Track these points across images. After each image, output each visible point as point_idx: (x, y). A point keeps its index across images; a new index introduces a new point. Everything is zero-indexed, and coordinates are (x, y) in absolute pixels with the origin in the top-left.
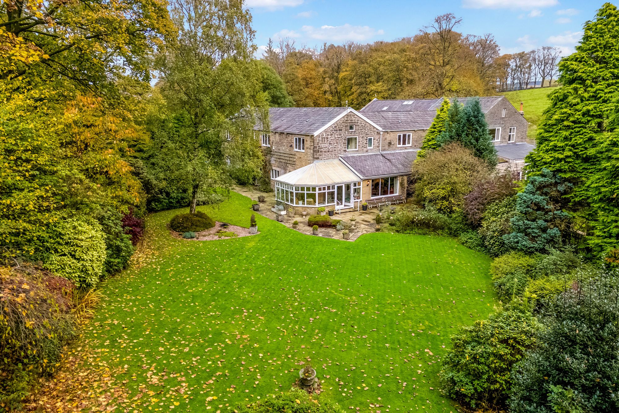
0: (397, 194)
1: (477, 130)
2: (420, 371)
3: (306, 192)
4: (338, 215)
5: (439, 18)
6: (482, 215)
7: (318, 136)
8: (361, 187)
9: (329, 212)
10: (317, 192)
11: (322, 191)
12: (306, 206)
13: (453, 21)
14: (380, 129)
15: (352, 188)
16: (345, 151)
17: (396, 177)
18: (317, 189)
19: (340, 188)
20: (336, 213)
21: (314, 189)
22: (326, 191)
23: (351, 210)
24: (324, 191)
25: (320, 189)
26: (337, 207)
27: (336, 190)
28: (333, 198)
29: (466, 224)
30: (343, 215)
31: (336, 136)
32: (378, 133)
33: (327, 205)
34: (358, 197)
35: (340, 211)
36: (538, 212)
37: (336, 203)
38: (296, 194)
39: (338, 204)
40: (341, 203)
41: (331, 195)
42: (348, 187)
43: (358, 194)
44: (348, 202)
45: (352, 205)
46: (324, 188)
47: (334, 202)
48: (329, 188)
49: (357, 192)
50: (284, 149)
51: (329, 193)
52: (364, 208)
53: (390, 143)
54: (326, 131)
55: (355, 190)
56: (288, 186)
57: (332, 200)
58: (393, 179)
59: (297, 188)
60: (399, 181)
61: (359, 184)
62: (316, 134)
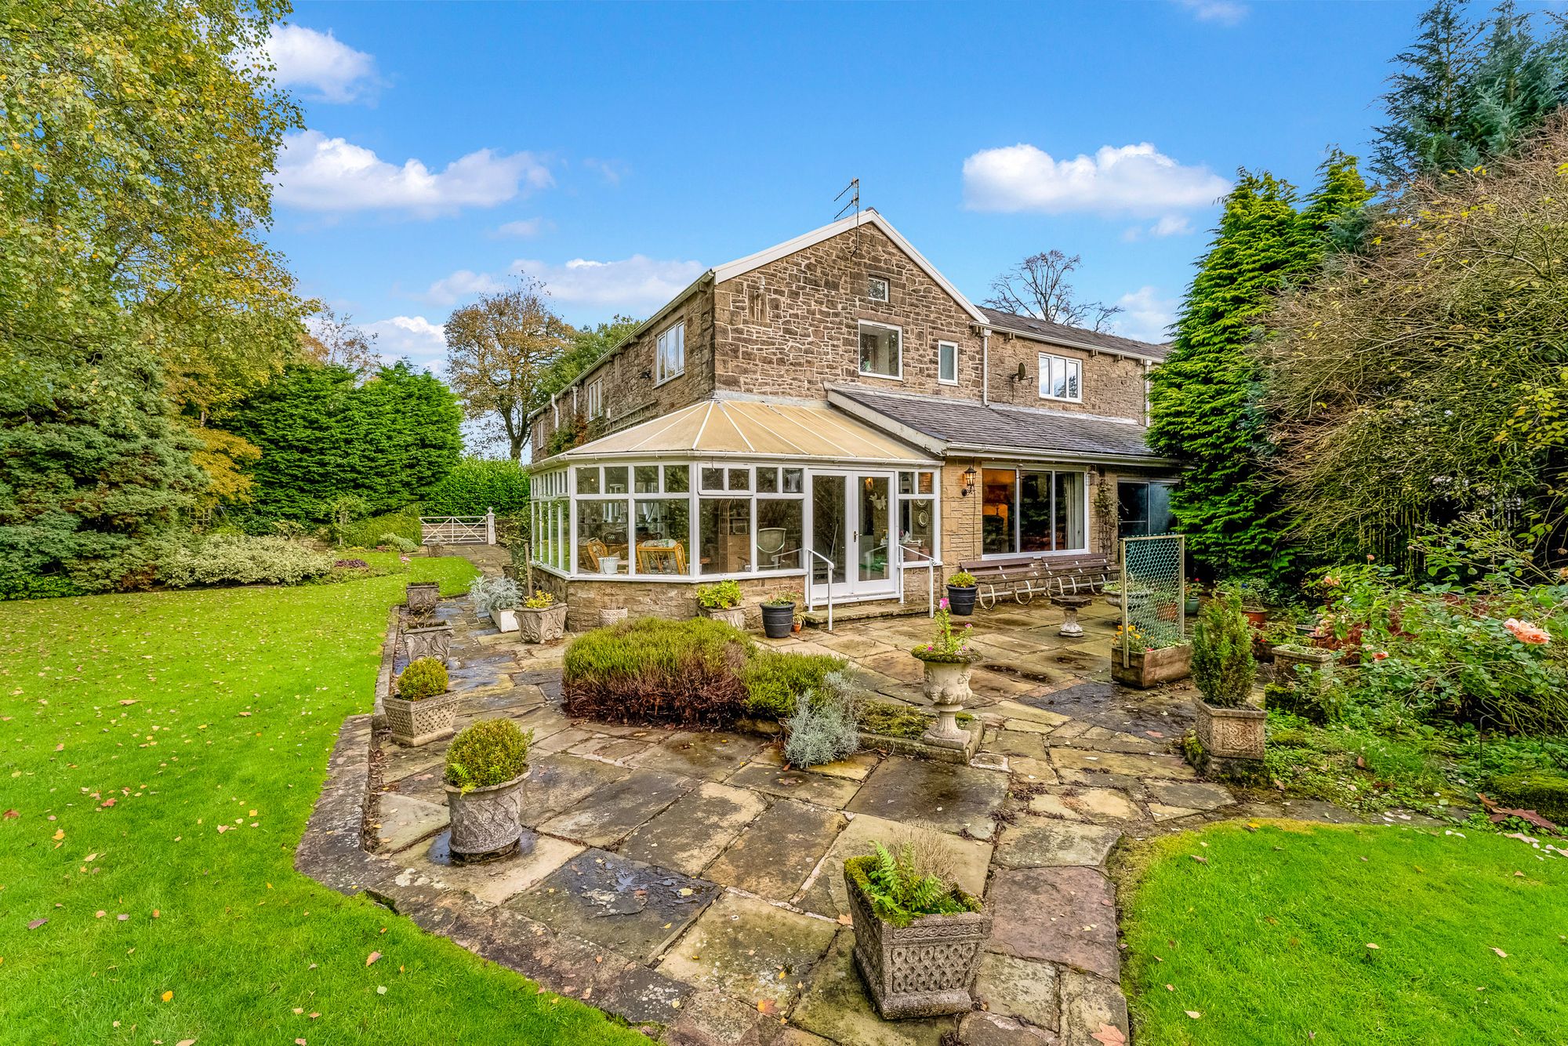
0: (1086, 551)
3: (632, 496)
4: (819, 634)
8: (936, 496)
9: (767, 611)
10: (696, 493)
11: (726, 493)
12: (632, 576)
14: (982, 319)
15: (895, 497)
16: (852, 374)
17: (1073, 473)
18: (696, 471)
19: (829, 492)
20: (810, 624)
21: (677, 480)
22: (752, 494)
23: (894, 609)
24: (739, 494)
25: (712, 479)
26: (816, 594)
27: (807, 497)
28: (791, 535)
30: (848, 636)
31: (814, 306)
32: (976, 332)
33: (755, 573)
34: (927, 550)
35: (831, 614)
37: (807, 567)
39: (820, 577)
40: (840, 575)
41: (778, 516)
42: (874, 490)
43: (924, 531)
44: (875, 569)
45: (890, 586)
46: (739, 479)
47: (796, 561)
48: (766, 481)
49: (915, 520)
50: (631, 400)
51: (770, 511)
52: (960, 599)
53: (1015, 378)
54: (767, 270)
55: (908, 511)
56: (556, 472)
57: (788, 553)
58: (1062, 483)
59: (589, 479)
60: (1088, 495)
61: (926, 483)
62: (724, 276)
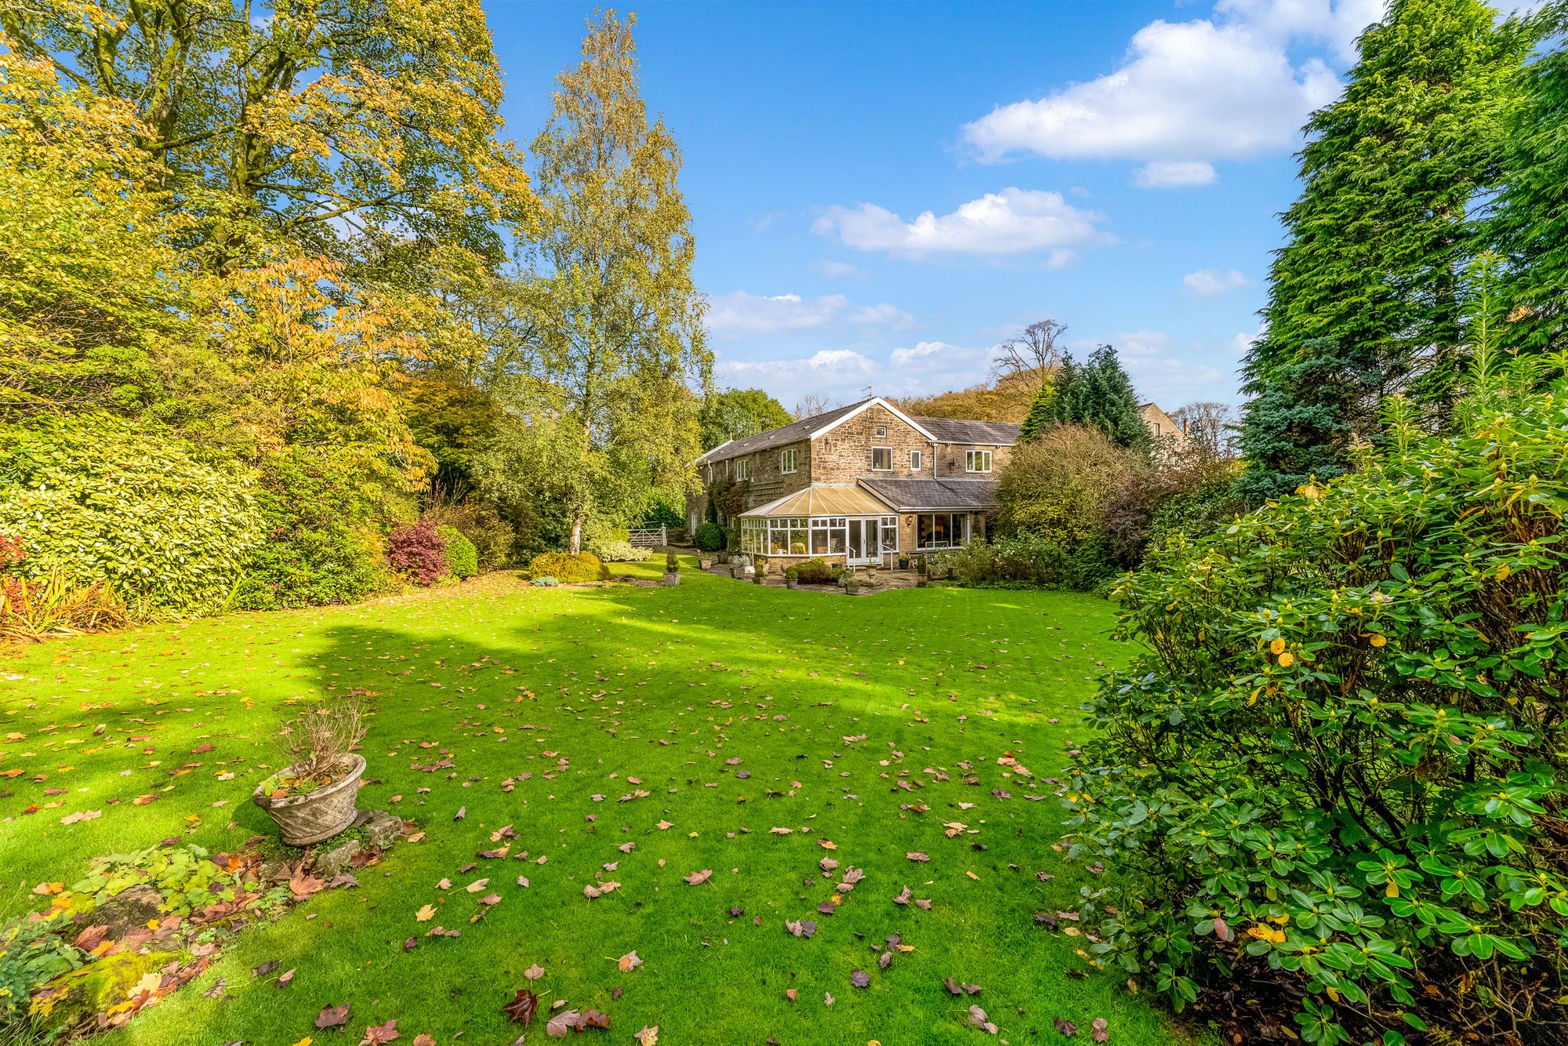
1: (1113, 404)
2: (958, 826)
3: (789, 529)
5: (1034, 327)
6: (1146, 534)
7: (819, 440)
8: (897, 526)
10: (811, 528)
11: (820, 528)
12: (790, 555)
13: (1055, 330)
14: (934, 438)
15: (880, 526)
16: (869, 471)
17: (963, 516)
18: (810, 521)
19: (855, 526)
21: (804, 524)
22: (828, 528)
23: (878, 567)
24: (824, 528)
25: (815, 523)
26: (850, 561)
27: (847, 528)
28: (842, 541)
29: (1108, 562)
31: (852, 444)
32: (930, 445)
33: (829, 554)
34: (893, 546)
36: (1313, 449)
37: (847, 553)
38: (773, 533)
39: (852, 556)
40: (858, 555)
41: (838, 535)
42: (872, 526)
43: (893, 539)
44: (872, 552)
45: (879, 560)
46: (824, 523)
47: (843, 550)
48: (833, 523)
49: (889, 535)
50: (767, 477)
51: (834, 534)
52: (903, 565)
53: (952, 464)
54: (833, 432)
55: (886, 531)
56: (760, 520)
57: (840, 547)
58: (958, 518)
59: (774, 524)
60: (969, 523)
61: (893, 521)
62: (814, 436)
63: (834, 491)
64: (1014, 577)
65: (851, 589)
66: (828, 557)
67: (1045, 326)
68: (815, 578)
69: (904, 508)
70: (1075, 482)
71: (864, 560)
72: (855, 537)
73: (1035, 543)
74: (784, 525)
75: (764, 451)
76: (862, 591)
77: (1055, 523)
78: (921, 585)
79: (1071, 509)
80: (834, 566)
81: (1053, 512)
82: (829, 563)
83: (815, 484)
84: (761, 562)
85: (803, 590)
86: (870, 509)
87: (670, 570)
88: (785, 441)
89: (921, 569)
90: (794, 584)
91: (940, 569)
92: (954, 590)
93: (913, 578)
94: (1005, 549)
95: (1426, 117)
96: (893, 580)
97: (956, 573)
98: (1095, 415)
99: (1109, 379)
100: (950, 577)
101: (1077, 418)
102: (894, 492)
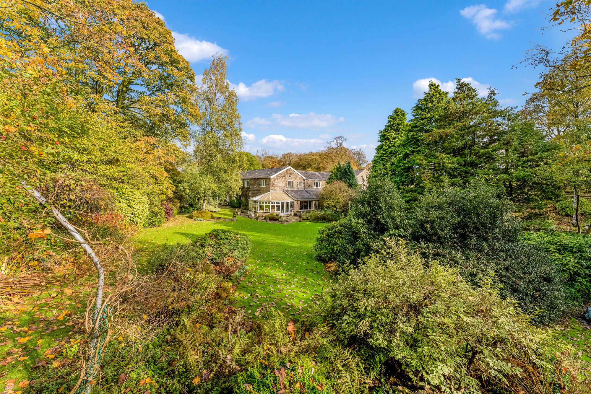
0: (313, 210)
5: (337, 138)
7: (273, 178)
8: (294, 204)
10: (271, 204)
12: (264, 212)
13: (343, 140)
14: (305, 178)
15: (289, 204)
16: (287, 187)
17: (312, 201)
18: (271, 202)
19: (283, 204)
21: (269, 203)
23: (289, 215)
24: (274, 204)
26: (281, 214)
27: (281, 204)
28: (279, 208)
31: (282, 179)
32: (304, 180)
34: (293, 210)
35: (283, 215)
37: (280, 211)
38: (260, 205)
40: (283, 212)
42: (287, 204)
43: (293, 208)
44: (287, 211)
45: (289, 213)
48: (277, 203)
49: (292, 206)
50: (256, 187)
51: (277, 206)
52: (295, 215)
53: (310, 185)
54: (277, 176)
55: (291, 205)
56: (256, 202)
57: (278, 210)
58: (311, 202)
59: (260, 203)
60: (314, 203)
61: (293, 202)
62: (271, 177)
63: (276, 193)
64: (323, 219)
65: (282, 222)
66: (275, 212)
67: (340, 138)
68: (273, 219)
69: (296, 199)
70: (338, 197)
71: (285, 213)
72: (282, 207)
73: (328, 212)
74: (263, 203)
75: (255, 179)
76: (286, 223)
77: (333, 206)
78: (300, 221)
79: (337, 202)
80: (277, 215)
81: (333, 204)
82: (275, 214)
83: (271, 191)
84: (256, 214)
85: (270, 222)
86: (287, 199)
87: (234, 217)
88: (262, 177)
89: (300, 217)
90: (268, 221)
91: (305, 217)
92: (308, 223)
93: (298, 219)
94: (321, 213)
95: (394, 139)
96: (293, 220)
97: (309, 218)
98: (345, 178)
99: (349, 169)
100: (307, 219)
101: (341, 178)
102: (293, 194)
